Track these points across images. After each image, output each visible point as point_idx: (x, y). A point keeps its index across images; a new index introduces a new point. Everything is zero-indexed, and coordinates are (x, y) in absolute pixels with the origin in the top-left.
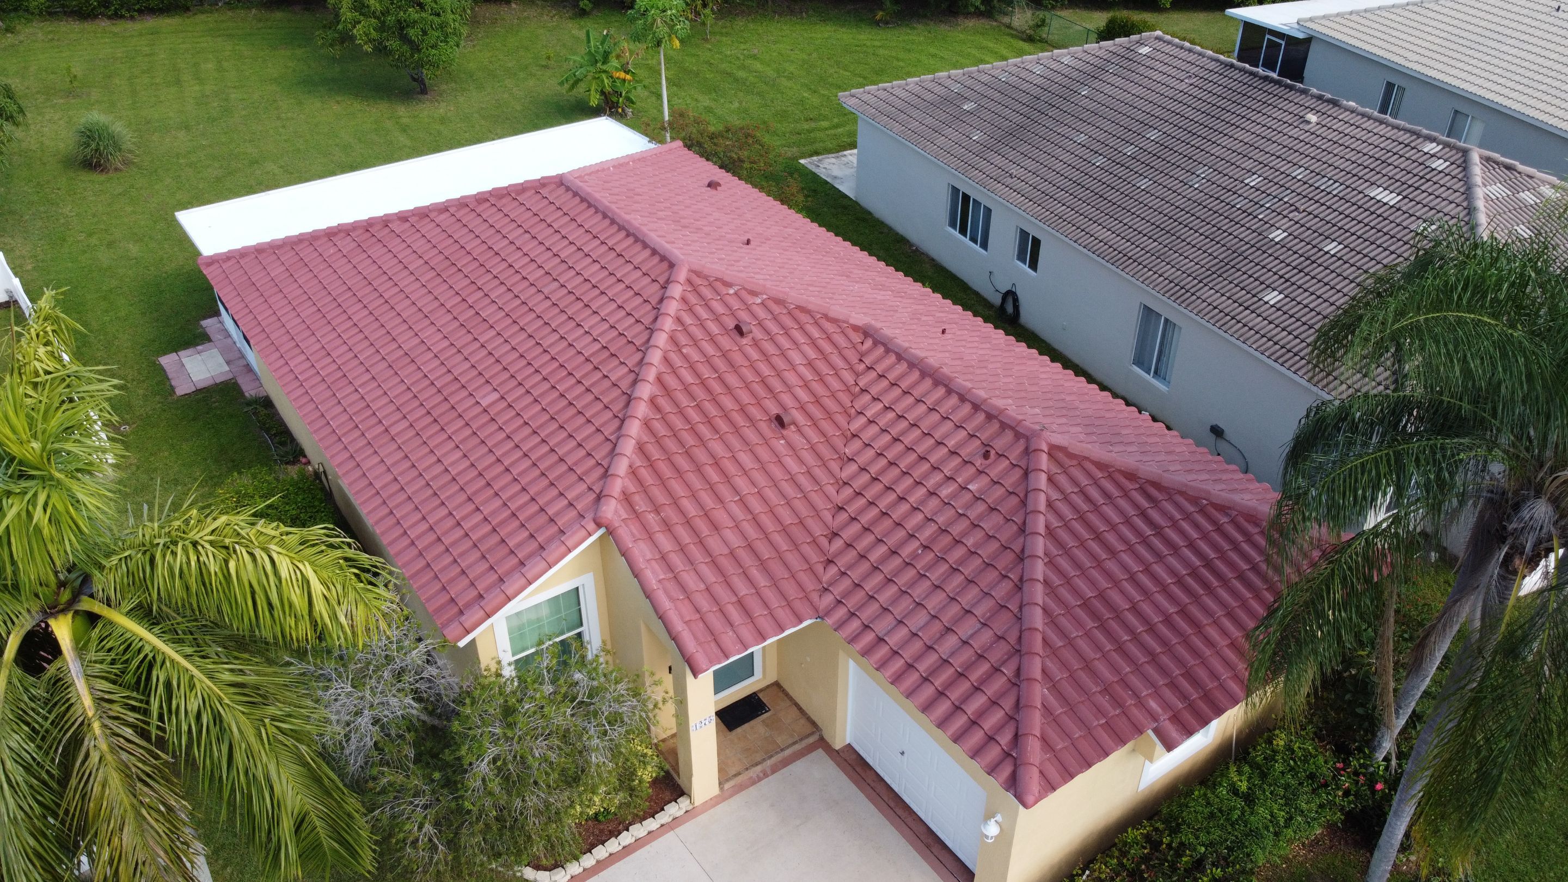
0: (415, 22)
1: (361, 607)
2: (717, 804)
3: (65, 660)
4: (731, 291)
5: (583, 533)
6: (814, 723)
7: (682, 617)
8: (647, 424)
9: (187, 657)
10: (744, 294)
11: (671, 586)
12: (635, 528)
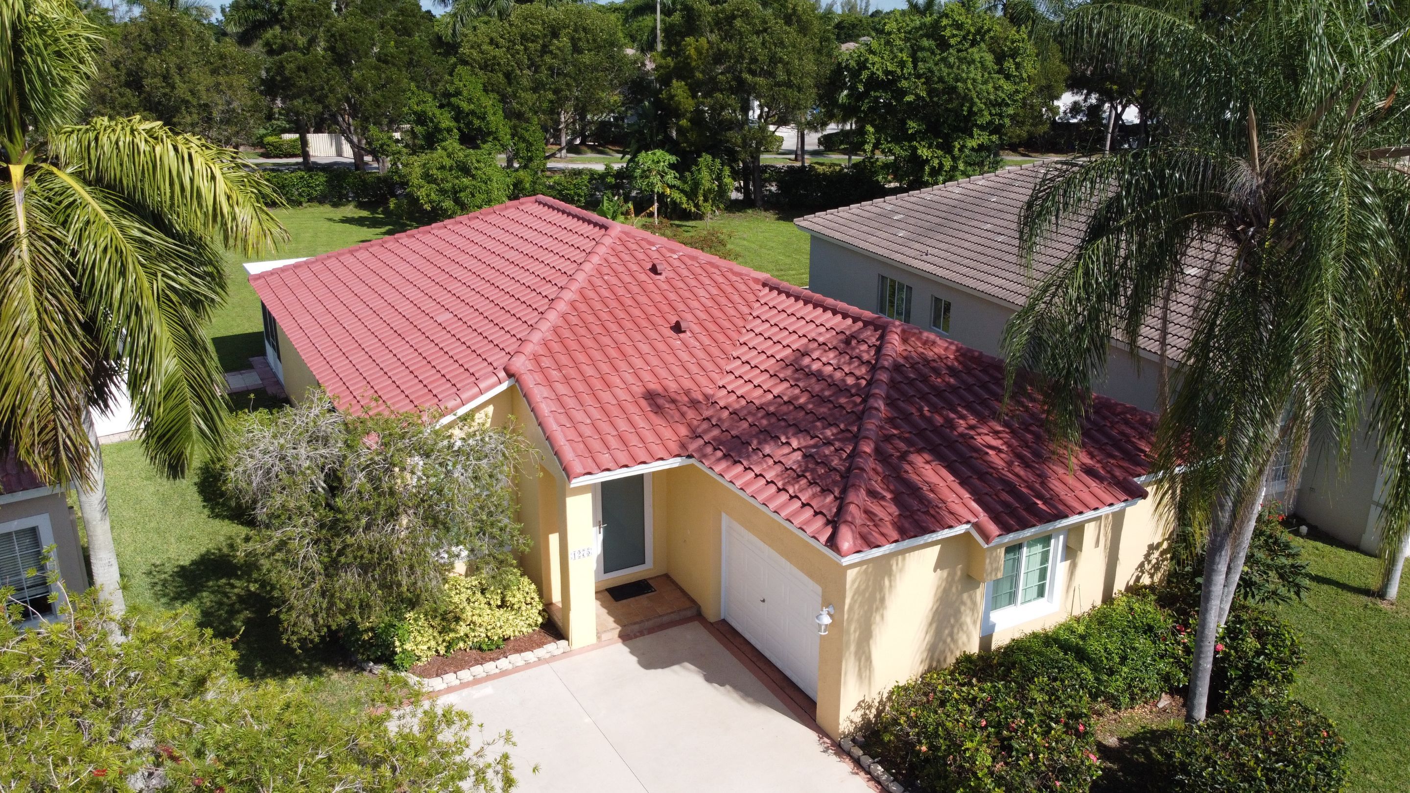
0: (467, 187)
1: (255, 221)
2: (593, 649)
3: (12, 188)
4: (654, 248)
5: (495, 379)
6: (693, 601)
7: (565, 436)
8: (564, 316)
9: (107, 211)
10: (664, 251)
11: (563, 419)
12: (539, 377)
